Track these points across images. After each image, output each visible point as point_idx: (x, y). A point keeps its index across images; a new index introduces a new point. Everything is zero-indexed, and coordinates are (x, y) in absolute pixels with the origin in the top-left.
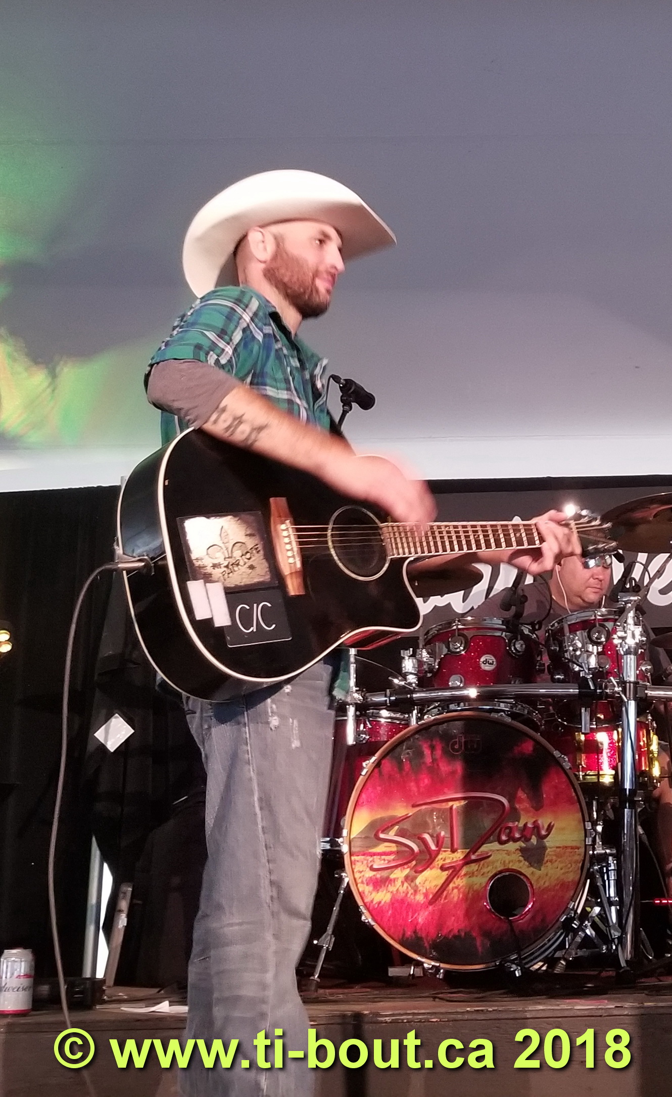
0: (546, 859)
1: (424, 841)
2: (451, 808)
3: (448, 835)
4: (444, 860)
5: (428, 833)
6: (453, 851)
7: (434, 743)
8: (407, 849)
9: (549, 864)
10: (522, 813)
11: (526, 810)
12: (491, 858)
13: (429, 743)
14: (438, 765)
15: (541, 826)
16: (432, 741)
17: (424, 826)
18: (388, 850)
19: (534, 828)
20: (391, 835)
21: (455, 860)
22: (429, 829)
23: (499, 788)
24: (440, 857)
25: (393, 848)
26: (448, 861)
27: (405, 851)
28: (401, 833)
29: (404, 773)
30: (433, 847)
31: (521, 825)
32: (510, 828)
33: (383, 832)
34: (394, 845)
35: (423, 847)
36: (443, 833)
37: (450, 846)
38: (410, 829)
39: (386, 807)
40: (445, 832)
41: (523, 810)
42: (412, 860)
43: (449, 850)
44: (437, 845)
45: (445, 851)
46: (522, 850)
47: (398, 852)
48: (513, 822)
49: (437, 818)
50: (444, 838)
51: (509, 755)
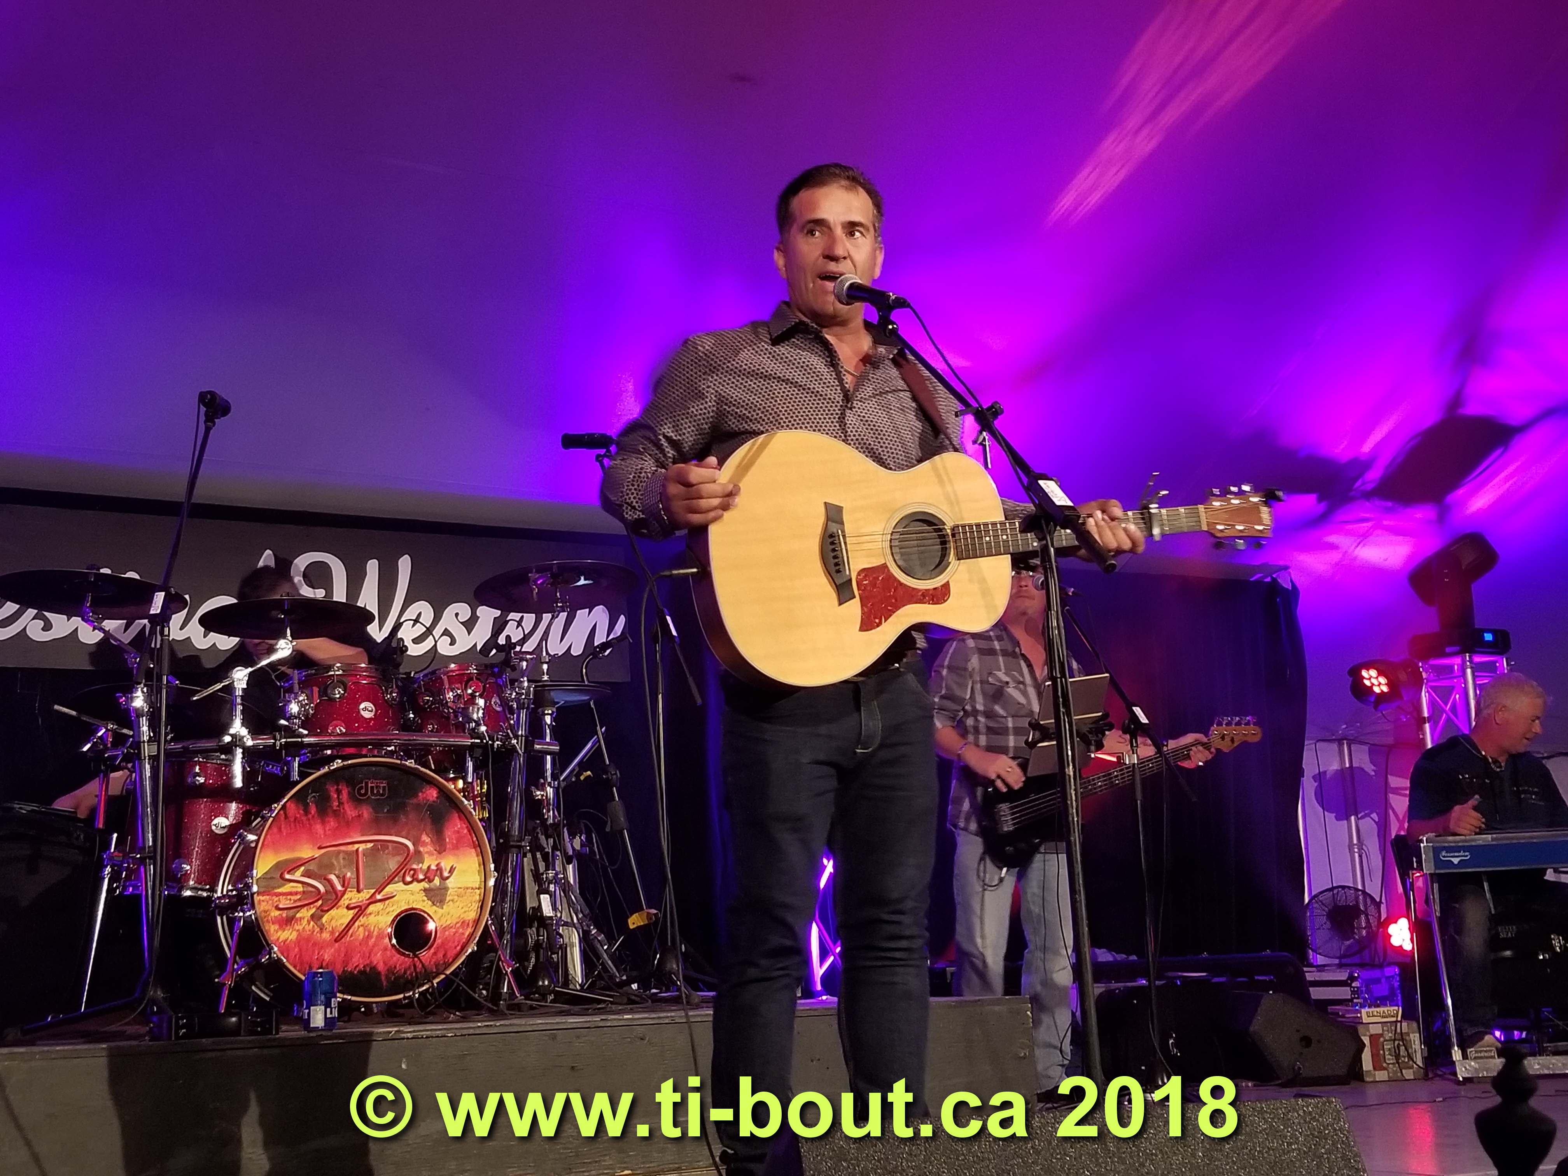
0: (448, 898)
1: (330, 881)
2: (357, 850)
3: (354, 876)
4: (351, 900)
5: (335, 874)
6: (359, 891)
7: (340, 787)
8: (313, 890)
9: (451, 902)
10: (426, 856)
11: (430, 854)
12: (395, 898)
13: (335, 787)
14: (344, 809)
15: (444, 868)
16: (338, 785)
17: (330, 868)
18: (294, 890)
19: (437, 870)
20: (297, 875)
21: (360, 900)
22: (335, 869)
23: (404, 833)
24: (346, 897)
25: (300, 887)
26: (354, 901)
27: (311, 892)
28: (307, 874)
29: (310, 816)
30: (339, 888)
31: (425, 867)
32: (414, 870)
33: (288, 873)
34: (300, 885)
35: (329, 888)
36: (349, 875)
37: (356, 885)
38: (316, 870)
39: (293, 849)
40: (352, 874)
41: (427, 852)
42: (318, 900)
43: (355, 890)
44: (343, 886)
45: (351, 891)
46: (425, 890)
47: (304, 892)
48: (418, 865)
49: (344, 859)
50: (350, 879)
51: (415, 801)
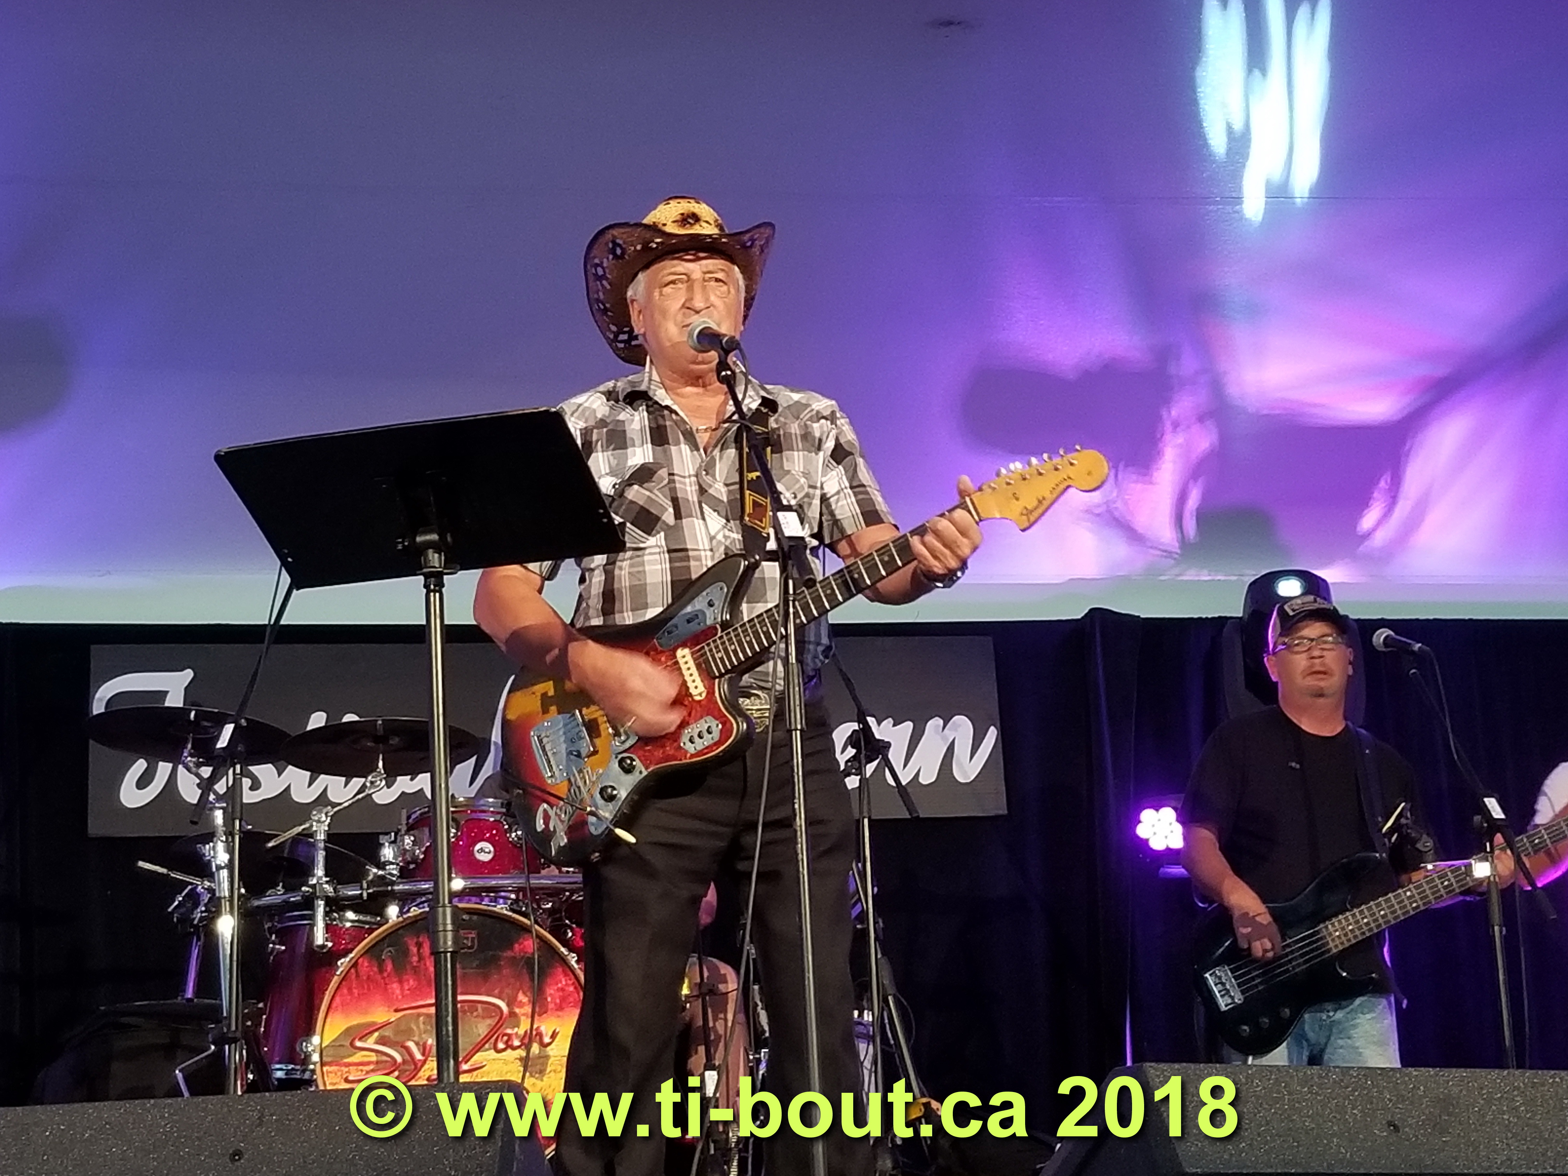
0: (548, 1069)
1: (407, 1049)
4: (432, 1070)
5: (413, 1041)
7: (421, 939)
8: (389, 1059)
9: (552, 1074)
10: (523, 1018)
11: (528, 1016)
12: (484, 1069)
13: (415, 940)
14: (425, 965)
15: (544, 1033)
16: (418, 937)
17: (408, 1033)
18: (366, 1059)
19: (535, 1035)
20: (370, 1043)
22: (414, 1036)
23: (496, 991)
24: (426, 1067)
25: (373, 1057)
27: (386, 1062)
28: (382, 1041)
29: (385, 975)
30: (419, 1056)
31: (521, 1032)
32: (509, 1036)
33: (360, 1039)
34: (373, 1054)
35: (407, 1057)
36: (430, 1041)
38: (392, 1036)
39: (366, 1013)
41: (524, 1015)
42: (394, 1071)
44: (423, 1054)
45: (432, 1061)
46: (522, 1059)
47: (377, 1062)
48: (512, 1028)
49: (424, 1023)
50: (431, 1046)
51: (509, 954)
